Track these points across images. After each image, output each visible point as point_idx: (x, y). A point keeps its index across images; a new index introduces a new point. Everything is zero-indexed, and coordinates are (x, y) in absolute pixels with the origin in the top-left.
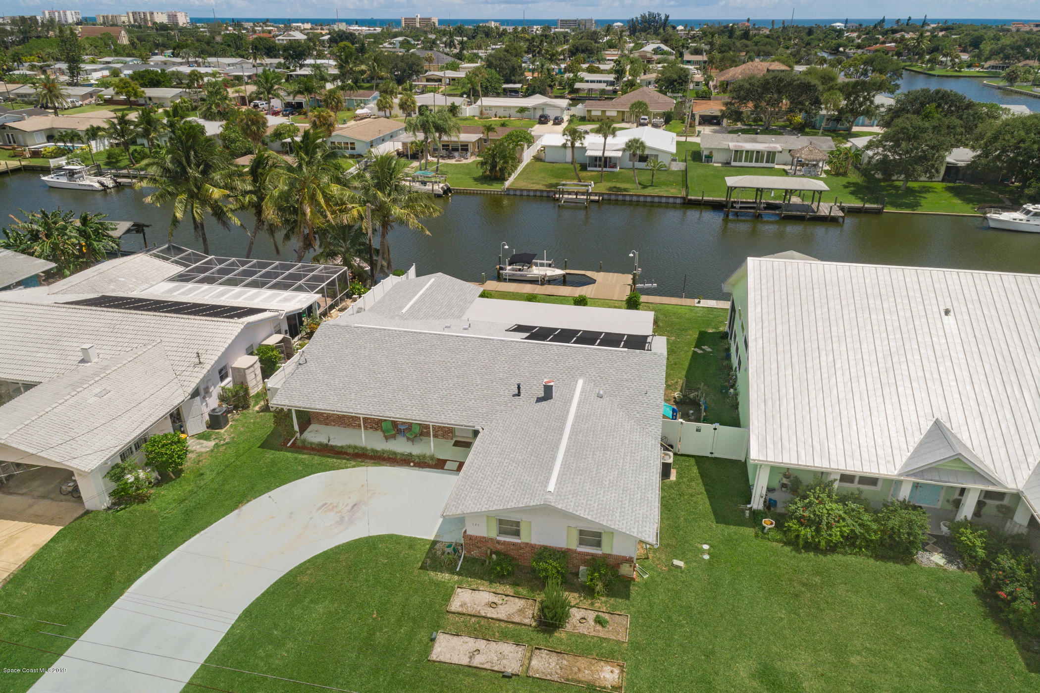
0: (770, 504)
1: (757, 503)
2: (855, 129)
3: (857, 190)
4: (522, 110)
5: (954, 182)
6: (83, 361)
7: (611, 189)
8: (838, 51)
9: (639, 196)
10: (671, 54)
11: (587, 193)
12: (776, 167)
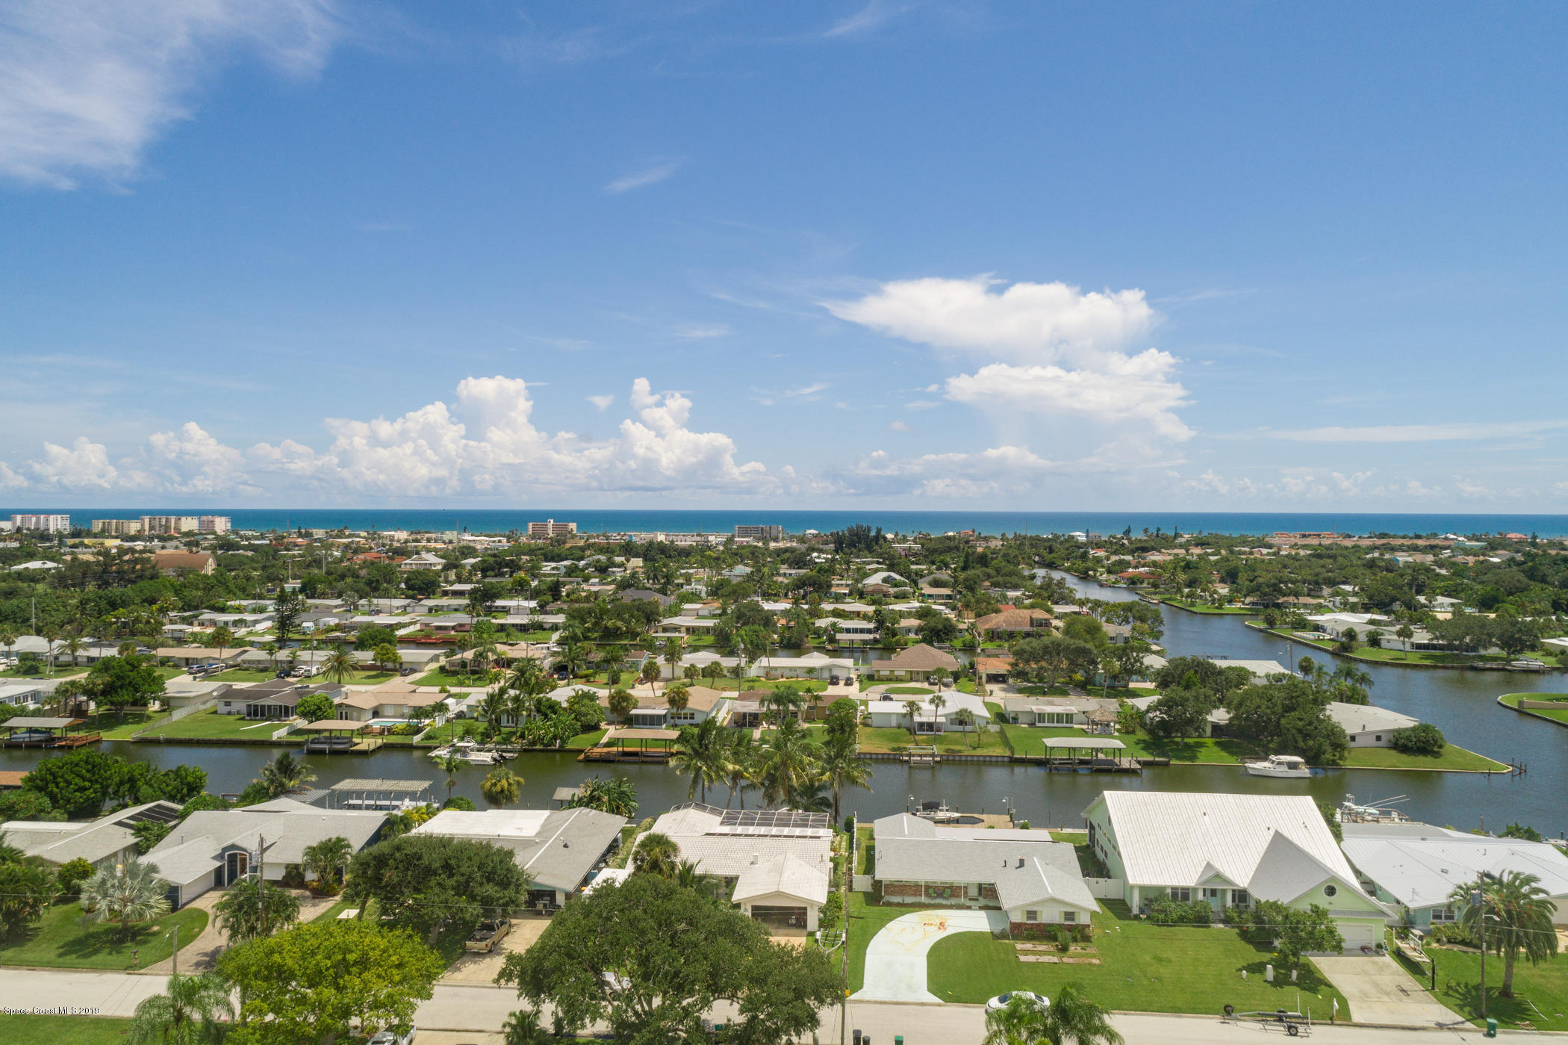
0: (1142, 911)
1: (1135, 911)
2: (1132, 685)
3: (1147, 746)
4: (811, 671)
5: (1220, 737)
6: (752, 863)
7: (947, 750)
8: (1088, 576)
9: (973, 756)
10: (904, 584)
11: (933, 755)
12: (1075, 726)
